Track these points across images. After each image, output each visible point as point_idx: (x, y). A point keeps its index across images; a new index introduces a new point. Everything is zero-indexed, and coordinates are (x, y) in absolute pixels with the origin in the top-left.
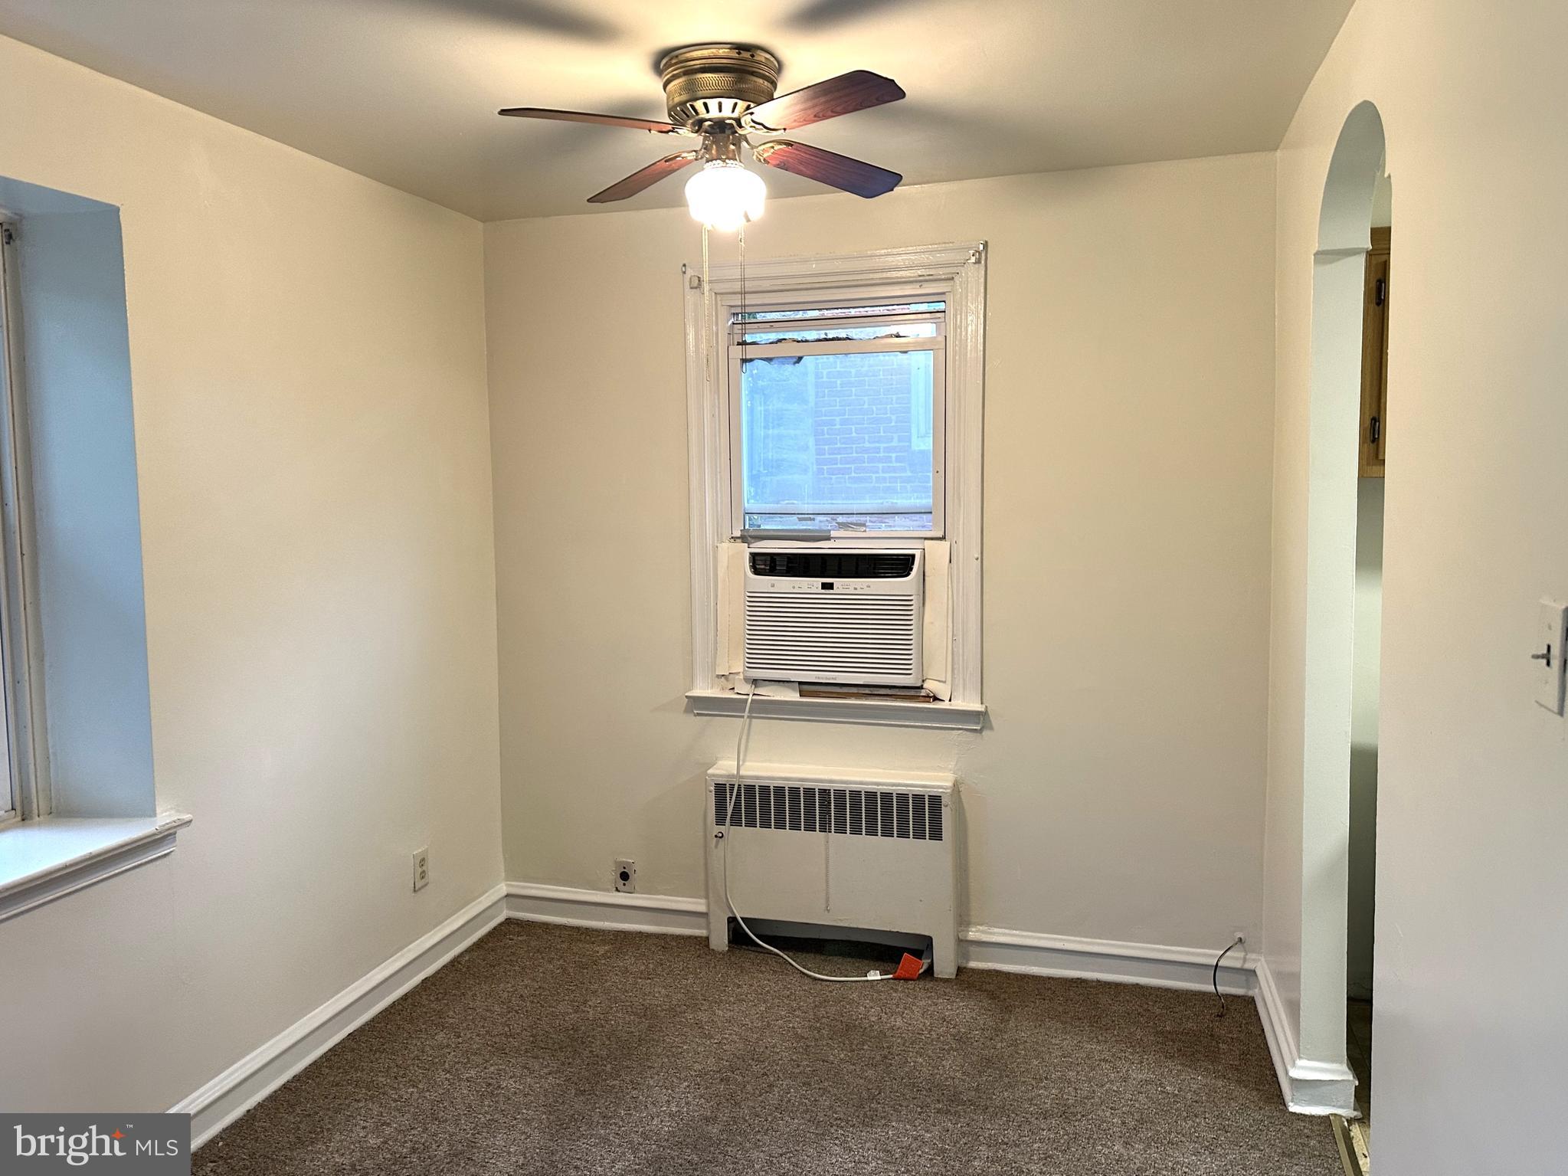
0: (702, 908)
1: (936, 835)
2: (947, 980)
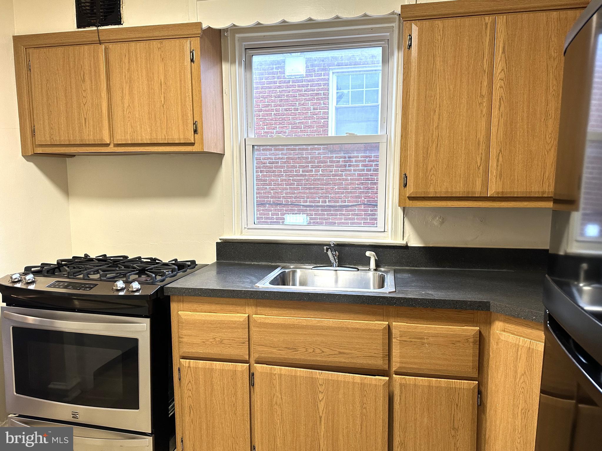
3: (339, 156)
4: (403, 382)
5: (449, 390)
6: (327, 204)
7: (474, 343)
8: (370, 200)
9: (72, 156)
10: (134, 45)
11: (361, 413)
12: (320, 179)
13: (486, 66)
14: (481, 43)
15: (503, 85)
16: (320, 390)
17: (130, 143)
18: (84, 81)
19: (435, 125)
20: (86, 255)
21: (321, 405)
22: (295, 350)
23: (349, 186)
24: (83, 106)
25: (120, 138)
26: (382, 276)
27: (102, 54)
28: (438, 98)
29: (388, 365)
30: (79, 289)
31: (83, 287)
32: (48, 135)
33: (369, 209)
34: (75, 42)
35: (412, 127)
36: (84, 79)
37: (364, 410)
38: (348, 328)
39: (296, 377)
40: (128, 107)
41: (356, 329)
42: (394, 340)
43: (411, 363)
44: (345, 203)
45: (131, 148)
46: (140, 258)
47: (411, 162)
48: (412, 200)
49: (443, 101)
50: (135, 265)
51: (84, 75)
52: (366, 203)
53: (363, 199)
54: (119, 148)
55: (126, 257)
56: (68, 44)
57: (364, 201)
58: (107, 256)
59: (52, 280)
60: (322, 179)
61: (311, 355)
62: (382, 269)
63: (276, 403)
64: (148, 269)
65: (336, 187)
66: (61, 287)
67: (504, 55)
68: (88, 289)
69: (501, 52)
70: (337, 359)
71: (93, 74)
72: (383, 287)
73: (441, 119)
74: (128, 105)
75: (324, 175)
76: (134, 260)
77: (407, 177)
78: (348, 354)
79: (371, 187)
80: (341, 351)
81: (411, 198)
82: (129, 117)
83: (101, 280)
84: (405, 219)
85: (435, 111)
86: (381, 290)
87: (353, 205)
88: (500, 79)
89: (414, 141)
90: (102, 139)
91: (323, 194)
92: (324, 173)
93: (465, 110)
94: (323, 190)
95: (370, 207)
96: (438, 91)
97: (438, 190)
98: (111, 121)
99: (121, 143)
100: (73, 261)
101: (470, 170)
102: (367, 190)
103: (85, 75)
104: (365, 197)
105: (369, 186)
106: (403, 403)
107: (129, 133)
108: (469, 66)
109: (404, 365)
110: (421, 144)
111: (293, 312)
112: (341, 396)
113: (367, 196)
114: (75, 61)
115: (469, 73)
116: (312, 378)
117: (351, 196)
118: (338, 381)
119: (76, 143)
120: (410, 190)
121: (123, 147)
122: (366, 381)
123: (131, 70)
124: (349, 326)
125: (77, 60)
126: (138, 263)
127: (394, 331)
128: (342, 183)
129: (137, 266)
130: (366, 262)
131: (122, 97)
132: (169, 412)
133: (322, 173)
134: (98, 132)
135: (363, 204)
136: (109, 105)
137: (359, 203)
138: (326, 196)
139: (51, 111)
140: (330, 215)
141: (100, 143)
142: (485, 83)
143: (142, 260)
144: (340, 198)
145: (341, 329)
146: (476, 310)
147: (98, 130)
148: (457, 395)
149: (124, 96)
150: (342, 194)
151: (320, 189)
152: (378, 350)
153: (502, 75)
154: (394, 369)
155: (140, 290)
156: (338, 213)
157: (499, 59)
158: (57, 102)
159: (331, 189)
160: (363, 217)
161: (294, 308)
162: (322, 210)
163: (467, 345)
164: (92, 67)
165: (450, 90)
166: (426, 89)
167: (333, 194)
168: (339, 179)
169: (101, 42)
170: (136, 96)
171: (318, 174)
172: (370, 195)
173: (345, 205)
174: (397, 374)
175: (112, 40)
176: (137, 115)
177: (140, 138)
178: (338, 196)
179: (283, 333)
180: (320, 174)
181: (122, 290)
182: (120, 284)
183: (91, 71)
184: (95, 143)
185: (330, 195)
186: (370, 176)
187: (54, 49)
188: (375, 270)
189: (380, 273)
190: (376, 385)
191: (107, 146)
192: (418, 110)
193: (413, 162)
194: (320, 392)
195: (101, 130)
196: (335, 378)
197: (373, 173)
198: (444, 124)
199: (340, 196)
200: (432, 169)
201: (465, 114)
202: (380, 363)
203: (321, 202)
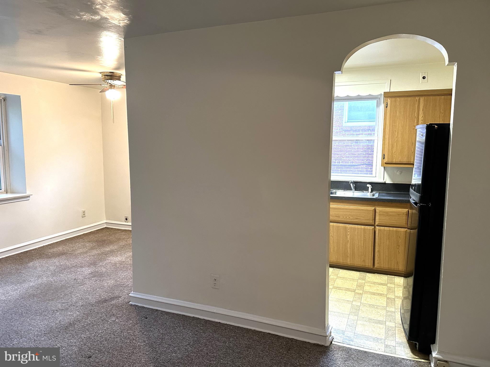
3: (350, 134)
4: (380, 229)
5: (396, 231)
6: (341, 164)
7: (406, 215)
8: (370, 162)
11: (364, 239)
12: (337, 148)
13: (416, 115)
14: (414, 107)
15: (422, 122)
16: (348, 231)
19: (396, 136)
21: (349, 237)
22: (339, 217)
23: (356, 153)
26: (374, 194)
28: (397, 126)
29: (374, 223)
33: (369, 167)
35: (387, 136)
37: (365, 238)
38: (359, 209)
39: (339, 226)
41: (363, 210)
42: (377, 214)
43: (383, 222)
44: (353, 163)
47: (386, 149)
48: (387, 164)
49: (399, 127)
52: (367, 164)
53: (365, 161)
57: (366, 162)
60: (338, 148)
61: (345, 219)
62: (374, 192)
63: (331, 236)
65: (347, 153)
67: (423, 111)
69: (422, 110)
70: (355, 221)
72: (374, 196)
73: (398, 134)
75: (340, 146)
77: (384, 155)
78: (359, 219)
79: (371, 153)
80: (357, 217)
81: (386, 163)
84: (385, 171)
85: (396, 131)
86: (373, 197)
87: (358, 165)
88: (421, 120)
89: (387, 142)
91: (338, 157)
92: (339, 144)
93: (408, 131)
94: (338, 155)
95: (370, 166)
96: (397, 123)
97: (397, 160)
101: (409, 153)
102: (368, 155)
104: (367, 160)
105: (370, 153)
106: (379, 236)
108: (409, 115)
109: (380, 223)
110: (390, 143)
111: (338, 204)
112: (356, 233)
113: (368, 159)
115: (409, 118)
116: (345, 227)
117: (357, 159)
118: (355, 228)
120: (386, 160)
122: (366, 228)
124: (360, 209)
127: (377, 211)
128: (352, 151)
130: (367, 189)
133: (338, 144)
135: (365, 164)
137: (363, 164)
138: (340, 159)
140: (342, 171)
142: (416, 121)
144: (349, 160)
145: (357, 209)
146: (407, 203)
148: (399, 234)
150: (351, 158)
151: (336, 154)
152: (370, 217)
153: (422, 119)
154: (376, 224)
156: (348, 170)
157: (421, 113)
159: (344, 154)
160: (365, 172)
161: (339, 202)
162: (337, 168)
163: (403, 215)
165: (402, 124)
166: (393, 123)
167: (345, 158)
168: (349, 148)
171: (335, 145)
172: (370, 158)
173: (353, 165)
174: (377, 226)
178: (348, 159)
179: (335, 211)
180: (337, 145)
185: (343, 158)
186: (371, 146)
188: (371, 192)
189: (373, 193)
190: (369, 229)
192: (389, 130)
193: (387, 150)
194: (348, 232)
196: (354, 227)
197: (372, 145)
198: (399, 136)
199: (350, 159)
200: (394, 152)
201: (407, 132)
202: (371, 222)
203: (336, 162)
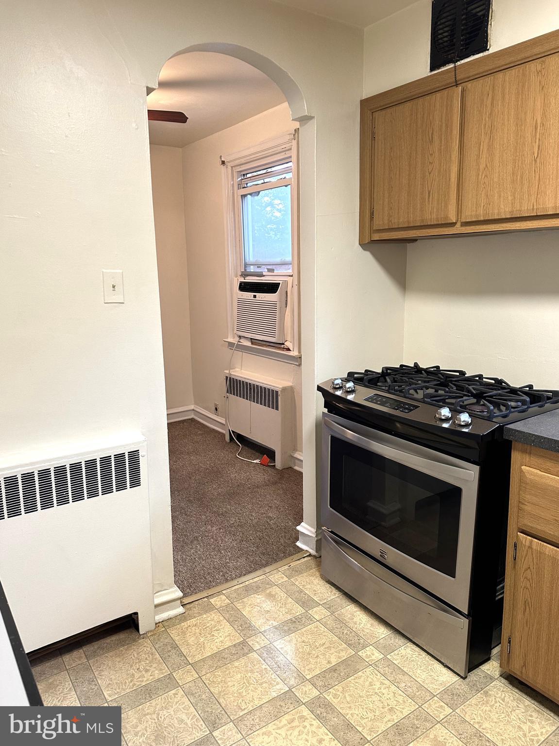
0: (224, 422)
1: (277, 409)
2: (277, 469)
9: (413, 240)
10: (501, 77)
17: (483, 219)
18: (431, 141)
20: (416, 364)
24: (428, 175)
25: (470, 213)
27: (458, 100)
30: (397, 409)
31: (401, 407)
32: (386, 218)
34: (425, 92)
36: (432, 139)
40: (485, 169)
45: (484, 226)
46: (481, 376)
50: (470, 387)
51: (432, 134)
54: (468, 228)
55: (462, 373)
56: (417, 96)
58: (441, 369)
59: (371, 392)
64: (488, 396)
66: (378, 402)
68: (406, 411)
71: (444, 129)
74: (484, 166)
76: (471, 379)
82: (485, 183)
83: (424, 402)
90: (447, 217)
98: (461, 192)
99: (470, 220)
100: (398, 371)
103: (435, 133)
107: (482, 205)
114: (423, 117)
119: (417, 225)
121: (474, 225)
123: (494, 115)
125: (426, 115)
126: (476, 385)
129: (473, 388)
131: (478, 156)
132: (497, 594)
134: (443, 207)
136: (460, 169)
139: (392, 187)
141: (445, 222)
143: (484, 380)
147: (443, 205)
149: (481, 153)
155: (470, 424)
158: (400, 174)
164: (443, 121)
169: (458, 83)
170: (498, 152)
175: (473, 76)
176: (496, 180)
177: (496, 211)
181: (447, 420)
182: (445, 412)
183: (441, 126)
184: (438, 223)
187: (401, 106)
191: (452, 225)
195: (446, 206)
